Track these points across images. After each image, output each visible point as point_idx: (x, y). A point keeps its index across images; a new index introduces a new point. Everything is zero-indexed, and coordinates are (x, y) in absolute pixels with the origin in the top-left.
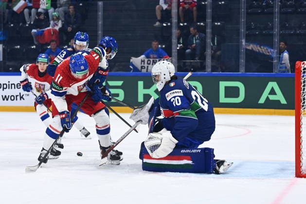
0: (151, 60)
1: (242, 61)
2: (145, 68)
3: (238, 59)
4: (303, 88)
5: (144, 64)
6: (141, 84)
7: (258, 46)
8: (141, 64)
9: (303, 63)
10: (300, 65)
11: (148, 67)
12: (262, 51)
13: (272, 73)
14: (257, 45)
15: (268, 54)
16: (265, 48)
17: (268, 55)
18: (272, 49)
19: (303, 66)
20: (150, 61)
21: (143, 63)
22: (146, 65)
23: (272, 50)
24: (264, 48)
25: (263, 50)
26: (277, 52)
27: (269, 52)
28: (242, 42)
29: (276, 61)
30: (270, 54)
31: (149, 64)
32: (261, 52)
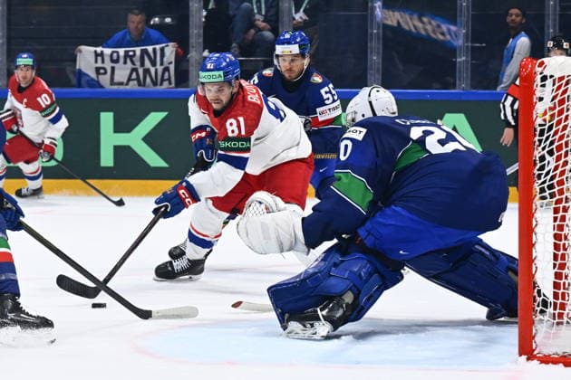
0: (122, 51)
1: (375, 58)
2: (105, 73)
3: (363, 54)
4: (539, 129)
5: (103, 62)
6: (107, 119)
7: (415, 17)
8: (96, 62)
9: (542, 64)
10: (533, 68)
11: (113, 69)
12: (426, 30)
13: (453, 91)
14: (411, 15)
15: (441, 37)
16: (434, 23)
17: (443, 42)
18: (454, 23)
19: (540, 70)
20: (117, 52)
21: (99, 59)
22: (108, 65)
23: (453, 28)
24: (430, 23)
25: (429, 27)
26: (467, 34)
27: (443, 34)
28: (373, 9)
29: (463, 58)
30: (448, 37)
31: (117, 61)
32: (423, 32)
